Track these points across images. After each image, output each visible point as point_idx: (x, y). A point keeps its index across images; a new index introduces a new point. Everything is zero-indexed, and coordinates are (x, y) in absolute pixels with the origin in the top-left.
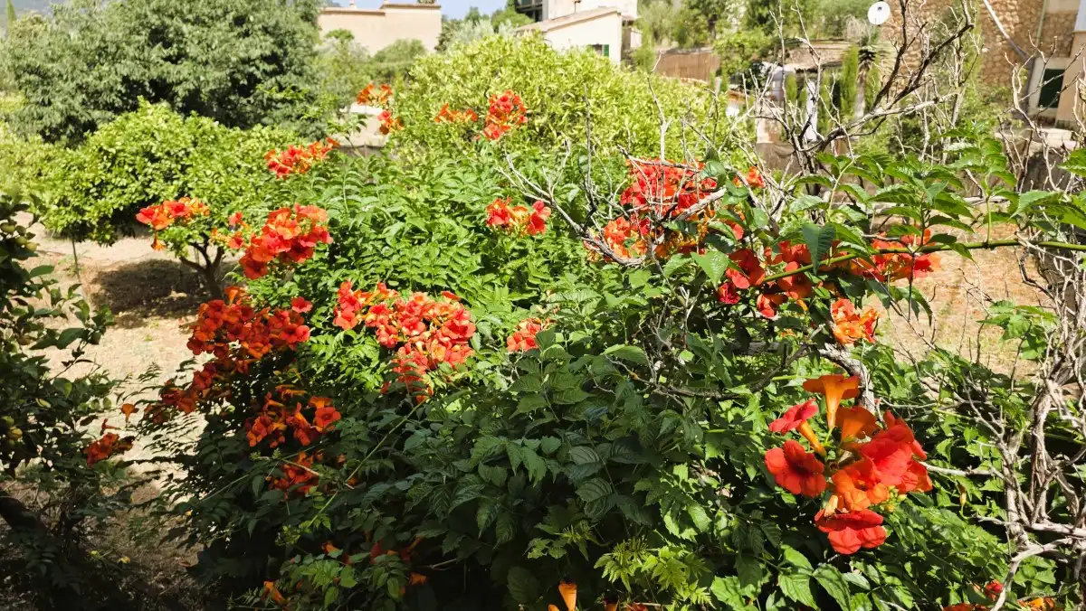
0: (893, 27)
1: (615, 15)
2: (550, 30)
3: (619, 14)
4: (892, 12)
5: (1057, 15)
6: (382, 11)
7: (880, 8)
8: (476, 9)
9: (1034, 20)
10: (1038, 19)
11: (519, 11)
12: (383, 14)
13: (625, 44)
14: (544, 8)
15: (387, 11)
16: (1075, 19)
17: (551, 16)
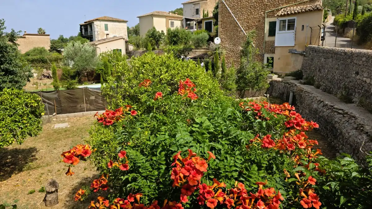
0: (222, 45)
1: (122, 39)
2: (99, 44)
3: (124, 39)
4: (221, 40)
5: (268, 42)
6: (24, 36)
7: (217, 39)
8: (62, 36)
9: (262, 43)
10: (263, 42)
11: (84, 37)
12: (25, 38)
13: (127, 49)
14: (93, 36)
15: (26, 36)
16: (274, 43)
17: (97, 39)
